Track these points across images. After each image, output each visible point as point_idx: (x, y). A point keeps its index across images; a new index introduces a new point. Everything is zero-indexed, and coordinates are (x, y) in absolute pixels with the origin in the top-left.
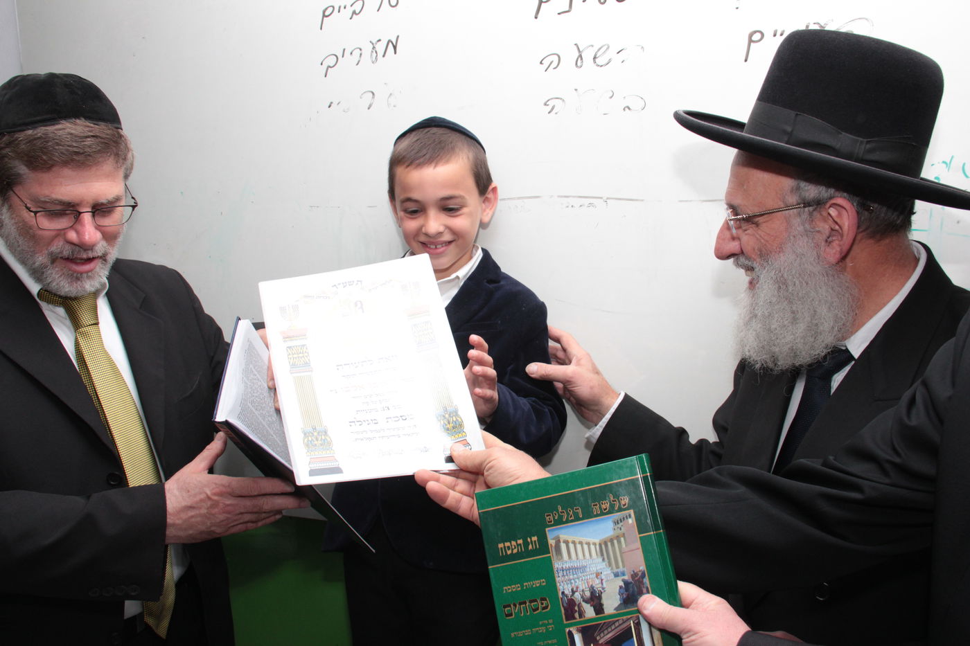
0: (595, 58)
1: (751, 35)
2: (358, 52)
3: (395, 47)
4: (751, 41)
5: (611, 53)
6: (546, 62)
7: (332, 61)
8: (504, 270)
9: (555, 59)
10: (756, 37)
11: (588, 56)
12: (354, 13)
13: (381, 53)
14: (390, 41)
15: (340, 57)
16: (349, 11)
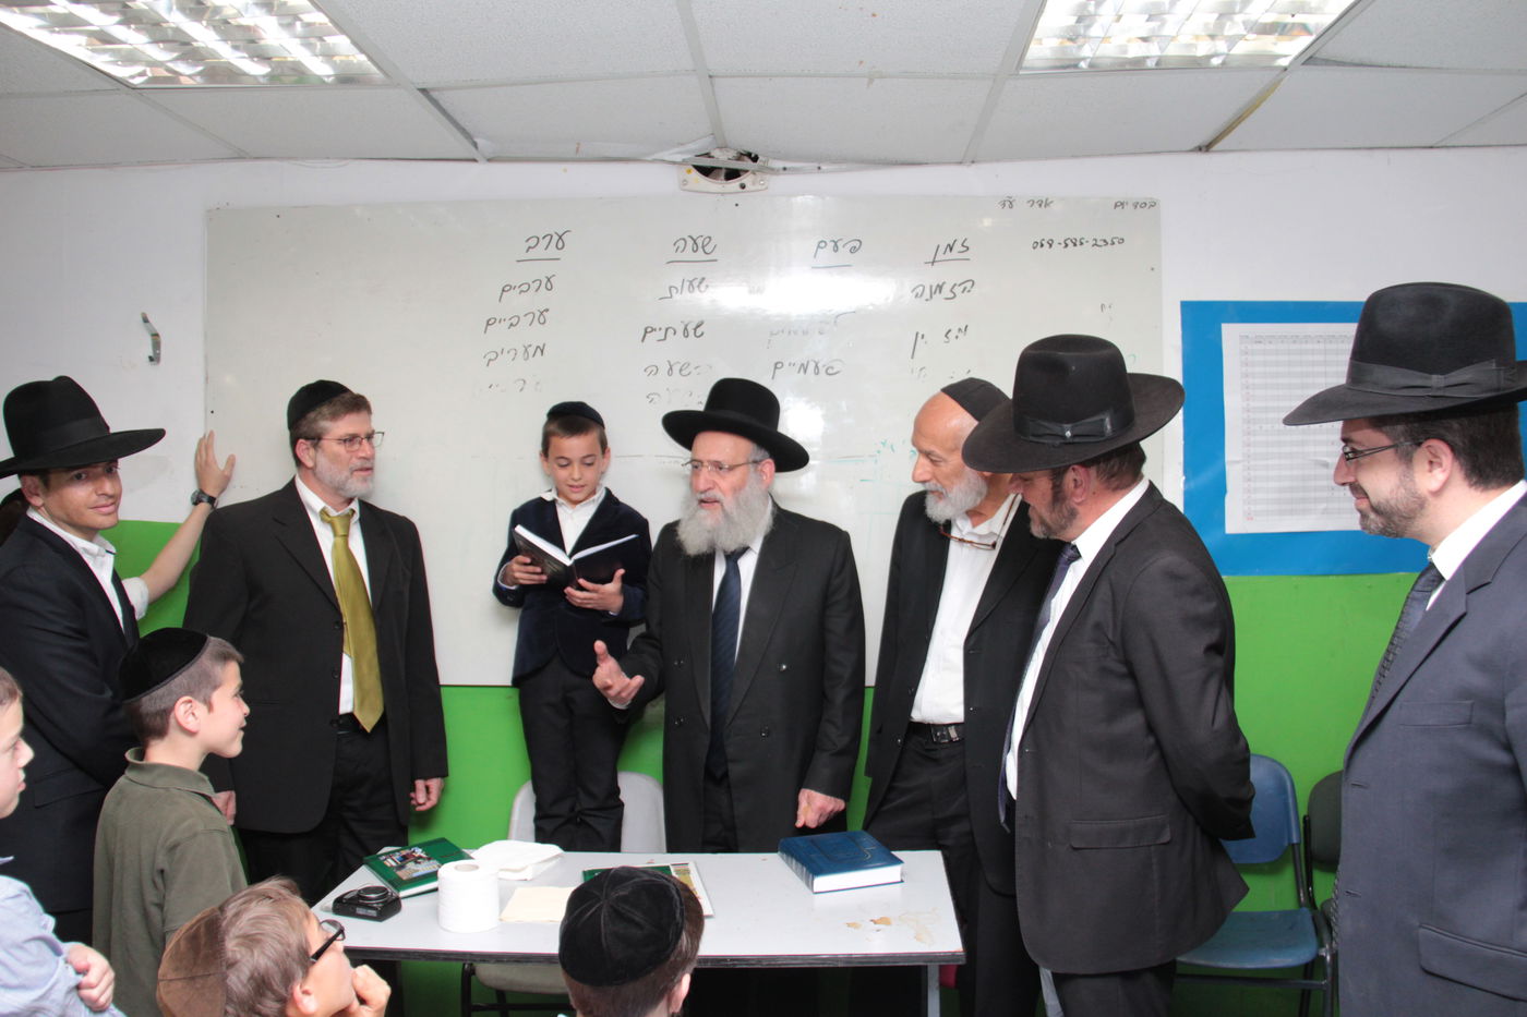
0: (681, 370)
1: (776, 364)
2: (513, 353)
3: (542, 352)
4: (776, 368)
5: (691, 368)
6: (649, 370)
7: (493, 356)
8: (621, 500)
9: (655, 369)
10: (779, 365)
11: (676, 369)
12: (511, 325)
13: (531, 354)
14: (538, 347)
15: (499, 353)
16: (508, 323)
